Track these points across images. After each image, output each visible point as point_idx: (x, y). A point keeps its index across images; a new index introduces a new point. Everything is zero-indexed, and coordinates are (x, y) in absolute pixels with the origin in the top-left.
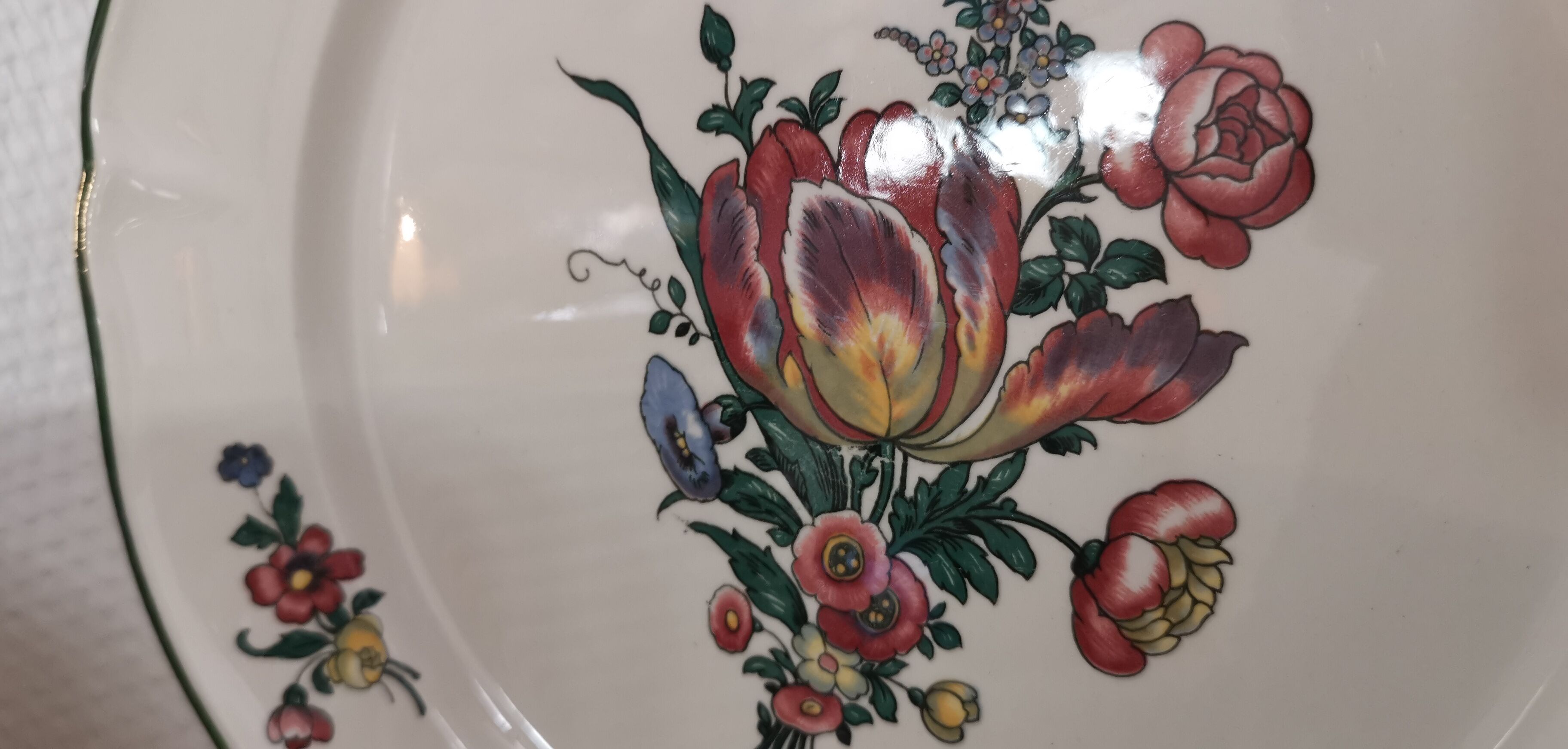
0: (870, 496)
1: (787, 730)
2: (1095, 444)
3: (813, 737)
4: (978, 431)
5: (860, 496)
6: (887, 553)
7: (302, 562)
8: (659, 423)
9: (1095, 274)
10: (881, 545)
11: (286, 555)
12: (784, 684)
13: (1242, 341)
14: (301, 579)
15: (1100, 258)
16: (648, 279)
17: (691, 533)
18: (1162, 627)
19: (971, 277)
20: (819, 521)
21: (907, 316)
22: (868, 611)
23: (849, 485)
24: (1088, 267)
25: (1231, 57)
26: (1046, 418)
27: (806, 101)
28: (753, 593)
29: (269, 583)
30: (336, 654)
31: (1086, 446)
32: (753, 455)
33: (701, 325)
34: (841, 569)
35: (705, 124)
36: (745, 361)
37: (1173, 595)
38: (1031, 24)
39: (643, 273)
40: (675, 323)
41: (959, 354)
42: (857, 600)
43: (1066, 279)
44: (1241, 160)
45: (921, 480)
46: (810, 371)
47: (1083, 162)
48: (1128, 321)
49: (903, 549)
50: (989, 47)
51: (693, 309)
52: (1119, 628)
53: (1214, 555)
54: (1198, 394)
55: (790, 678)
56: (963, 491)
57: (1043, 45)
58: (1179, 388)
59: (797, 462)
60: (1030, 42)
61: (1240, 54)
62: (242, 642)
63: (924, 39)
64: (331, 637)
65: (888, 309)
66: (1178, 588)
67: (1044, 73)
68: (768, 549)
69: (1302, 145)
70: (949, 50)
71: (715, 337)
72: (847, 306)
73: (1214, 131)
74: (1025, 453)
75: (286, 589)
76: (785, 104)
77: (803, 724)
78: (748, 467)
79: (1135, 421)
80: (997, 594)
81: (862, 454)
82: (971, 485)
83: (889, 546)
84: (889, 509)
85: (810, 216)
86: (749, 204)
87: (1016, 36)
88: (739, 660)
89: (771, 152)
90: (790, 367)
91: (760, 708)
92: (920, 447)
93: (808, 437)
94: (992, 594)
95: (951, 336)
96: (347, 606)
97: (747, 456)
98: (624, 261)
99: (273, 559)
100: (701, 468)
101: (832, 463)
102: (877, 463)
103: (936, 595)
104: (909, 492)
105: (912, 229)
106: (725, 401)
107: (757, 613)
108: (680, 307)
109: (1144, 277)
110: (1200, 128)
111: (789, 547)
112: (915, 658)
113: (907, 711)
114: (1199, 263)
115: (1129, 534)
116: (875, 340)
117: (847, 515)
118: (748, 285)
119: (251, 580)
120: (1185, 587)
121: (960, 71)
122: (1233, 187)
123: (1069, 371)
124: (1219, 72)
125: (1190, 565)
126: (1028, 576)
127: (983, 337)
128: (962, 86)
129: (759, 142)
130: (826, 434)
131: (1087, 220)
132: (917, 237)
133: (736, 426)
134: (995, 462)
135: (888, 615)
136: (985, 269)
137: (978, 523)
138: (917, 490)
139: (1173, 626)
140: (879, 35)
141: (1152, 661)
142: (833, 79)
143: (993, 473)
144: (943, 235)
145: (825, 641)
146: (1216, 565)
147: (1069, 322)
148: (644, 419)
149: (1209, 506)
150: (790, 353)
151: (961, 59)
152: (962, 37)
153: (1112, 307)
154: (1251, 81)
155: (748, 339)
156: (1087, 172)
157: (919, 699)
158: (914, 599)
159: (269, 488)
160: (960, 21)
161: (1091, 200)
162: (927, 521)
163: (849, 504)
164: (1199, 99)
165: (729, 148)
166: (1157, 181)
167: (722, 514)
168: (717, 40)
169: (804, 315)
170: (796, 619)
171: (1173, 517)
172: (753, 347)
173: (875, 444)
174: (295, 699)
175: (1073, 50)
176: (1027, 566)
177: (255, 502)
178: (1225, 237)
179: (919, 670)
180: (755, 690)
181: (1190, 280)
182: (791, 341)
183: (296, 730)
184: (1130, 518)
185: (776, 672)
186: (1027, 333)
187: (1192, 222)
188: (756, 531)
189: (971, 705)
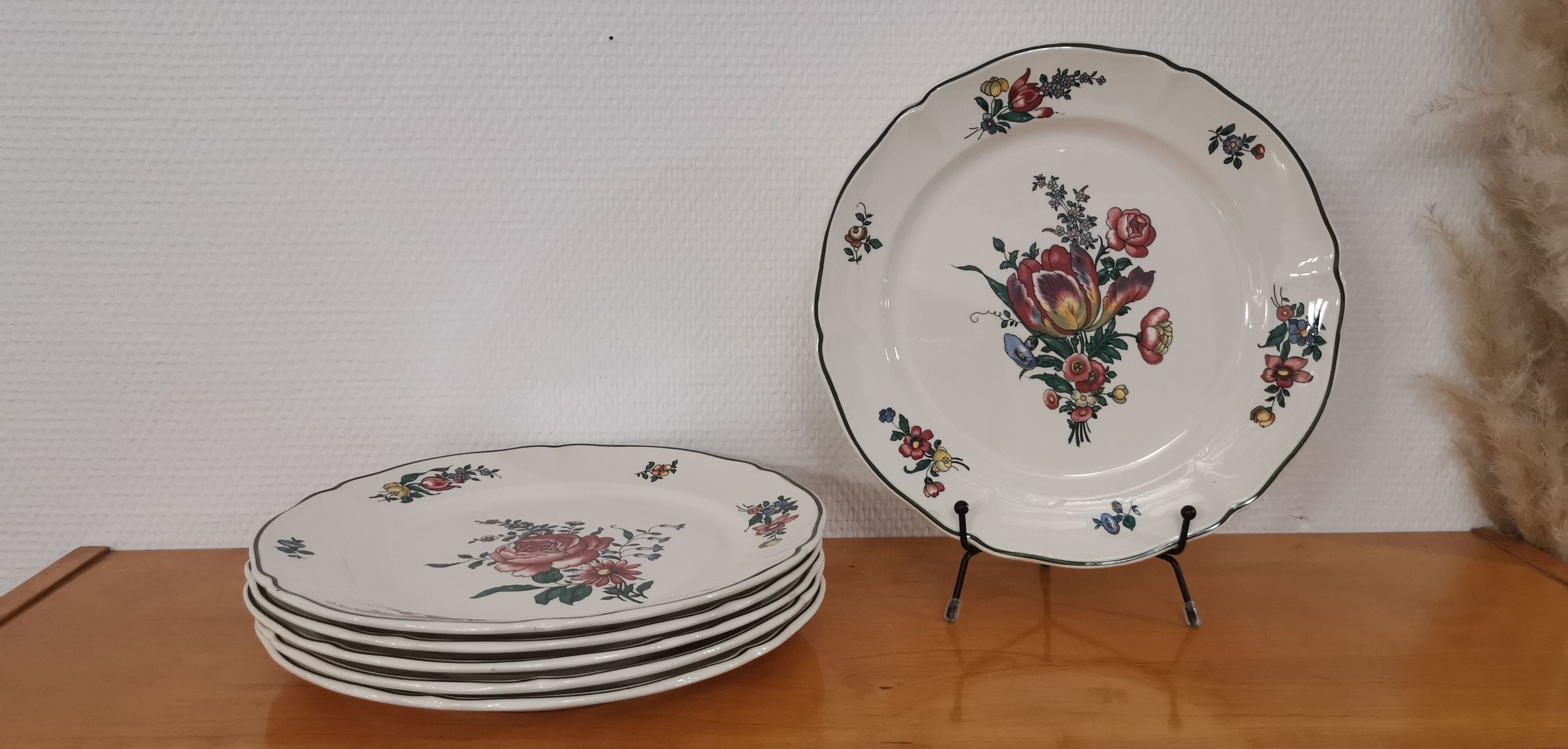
0: (1079, 347)
1: (1078, 422)
2: (1130, 309)
3: (1086, 421)
4: (1101, 317)
5: (1076, 348)
6: (1089, 360)
7: (915, 439)
8: (1012, 353)
9: (1116, 269)
10: (1087, 358)
11: (909, 438)
12: (1073, 410)
13: (1154, 272)
14: (916, 444)
15: (1115, 265)
16: (997, 314)
17: (1031, 379)
18: (1163, 346)
19: (1087, 282)
20: (1067, 360)
21: (1073, 296)
22: (1089, 378)
23: (1072, 346)
24: (1113, 268)
25: (1129, 212)
26: (1117, 307)
27: (1029, 252)
28: (1056, 388)
29: (907, 450)
30: (935, 463)
31: (1128, 310)
32: (1043, 350)
33: (1017, 320)
34: (1078, 370)
35: (1001, 267)
36: (1033, 325)
37: (1162, 337)
38: (1080, 218)
39: (995, 312)
40: (1009, 323)
41: (1090, 301)
42: (1085, 376)
43: (1109, 273)
44: (1139, 233)
45: (1091, 337)
46: (1052, 320)
47: (1103, 244)
48: (1127, 277)
49: (1093, 357)
50: (1072, 226)
51: (1013, 317)
52: (1153, 352)
53: (1168, 323)
54: (1149, 287)
55: (1074, 408)
56: (1103, 335)
57: (1084, 221)
58: (1145, 287)
59: (1056, 346)
60: (1081, 222)
61: (1130, 210)
62: (906, 470)
63: (1055, 229)
64: (931, 459)
65: (1068, 296)
66: (1163, 335)
67: (1087, 228)
68: (1056, 374)
69: (1150, 225)
70: (1062, 229)
71: (1022, 322)
72: (1056, 300)
73: (1130, 228)
74: (1114, 318)
75: (913, 449)
76: (1023, 255)
77: (1082, 419)
78: (1043, 353)
79: (1138, 300)
80: (1120, 357)
81: (1073, 336)
82: (1104, 333)
83: (1088, 358)
84: (1085, 348)
85: (1039, 280)
86: (1021, 283)
87: (1078, 221)
88: (1058, 409)
89: (1024, 268)
90: (1046, 322)
91: (1068, 420)
92: (1088, 328)
93: (1056, 338)
94: (1119, 358)
95: (1086, 297)
96: (933, 447)
97: (1041, 351)
98: (988, 312)
99: (905, 442)
100: (1029, 360)
101: (1067, 341)
102: (1078, 337)
103: (1105, 365)
104: (1089, 341)
105: (1067, 274)
106: (1030, 338)
107: (1058, 394)
108: (1009, 317)
109: (1127, 266)
110: (1127, 229)
111: (1061, 371)
112: (1106, 385)
113: (1109, 400)
114: (1138, 258)
115: (1146, 328)
116: (1067, 305)
117: (1074, 355)
118: (1028, 305)
119: (901, 450)
120: (1164, 334)
121: (1067, 233)
122: (1139, 239)
123: (1118, 294)
124: (1126, 216)
125: (1163, 328)
126: (1126, 349)
127: (1094, 294)
128: (1068, 236)
129: (1019, 267)
130: (1063, 336)
131: (1109, 257)
132: (1069, 276)
133: (1035, 344)
134: (1109, 323)
135: (1094, 376)
136: (1089, 278)
137: (1109, 341)
138: (1091, 340)
139: (1165, 345)
140: (1043, 231)
141: (1163, 356)
142: (1035, 245)
143: (1108, 327)
144: (1076, 273)
145: (1080, 392)
146: (1169, 326)
147: (1113, 283)
148: (1007, 353)
149: (1162, 312)
150: (1045, 318)
151: (1066, 231)
152: (1065, 225)
153: (1122, 276)
154: (1134, 215)
155: (1032, 319)
156: (1105, 247)
157: (1111, 395)
158: (1100, 369)
159: (897, 419)
160: (1063, 222)
161: (1108, 252)
162: (1096, 346)
163: (1074, 351)
164: (1124, 223)
165: (1011, 271)
166: (1122, 243)
167: (1039, 370)
168: (999, 245)
169: (1046, 306)
170: (1070, 390)
171: (1155, 319)
172: (1034, 320)
173: (1075, 333)
174: (928, 481)
175: (1092, 221)
176: (1125, 347)
177: (894, 426)
178: (1142, 251)
179: (1108, 388)
180: (1065, 416)
181: (1136, 262)
182: (1044, 315)
183: (933, 491)
184: (1144, 324)
185: (1069, 408)
186: (1104, 289)
187: (1133, 250)
188: (1051, 371)
189: (1125, 390)
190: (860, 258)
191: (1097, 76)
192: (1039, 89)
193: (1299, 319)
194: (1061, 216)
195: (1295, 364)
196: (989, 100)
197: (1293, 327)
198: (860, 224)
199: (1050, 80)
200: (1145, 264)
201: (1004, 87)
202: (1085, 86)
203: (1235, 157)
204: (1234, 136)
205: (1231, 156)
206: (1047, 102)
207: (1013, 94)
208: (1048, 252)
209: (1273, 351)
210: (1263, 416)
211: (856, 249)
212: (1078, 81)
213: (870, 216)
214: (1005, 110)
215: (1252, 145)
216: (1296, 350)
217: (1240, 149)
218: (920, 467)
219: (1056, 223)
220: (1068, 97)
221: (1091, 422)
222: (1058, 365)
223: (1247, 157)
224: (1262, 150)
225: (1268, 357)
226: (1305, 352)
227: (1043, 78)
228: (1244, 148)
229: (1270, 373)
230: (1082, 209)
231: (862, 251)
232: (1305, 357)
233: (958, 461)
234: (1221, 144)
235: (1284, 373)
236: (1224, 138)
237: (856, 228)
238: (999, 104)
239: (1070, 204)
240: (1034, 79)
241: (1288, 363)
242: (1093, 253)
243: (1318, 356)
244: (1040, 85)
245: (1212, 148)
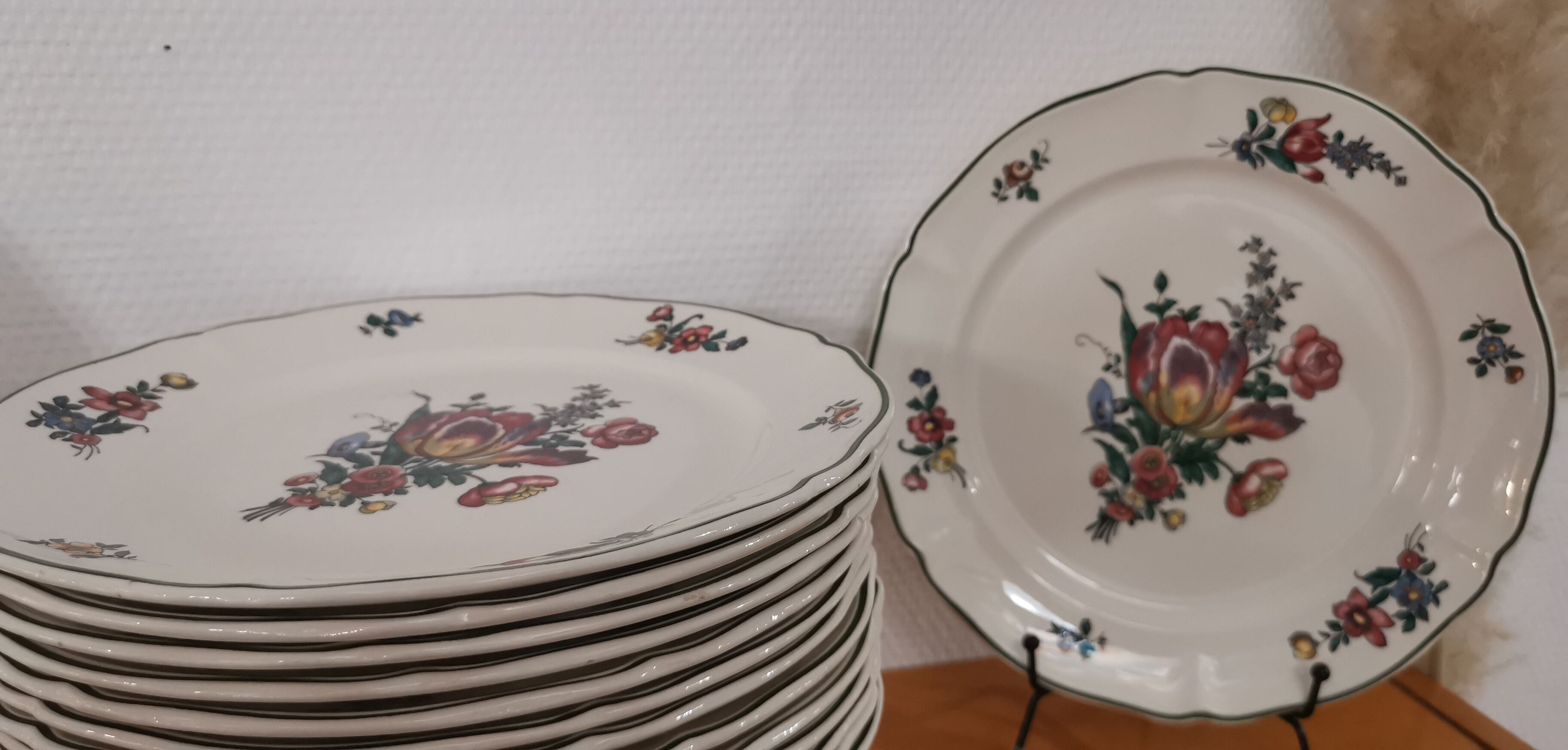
1: (1111, 517)
2: (1250, 443)
3: (1119, 522)
4: (1212, 430)
5: (1164, 443)
6: (1168, 464)
7: (932, 420)
8: (1095, 402)
9: (1266, 392)
10: (1166, 461)
11: (927, 415)
12: (1114, 502)
13: (1305, 422)
14: (930, 426)
15: (1268, 387)
16: (1108, 352)
17: (1095, 442)
18: (1257, 503)
19: (1225, 382)
20: (1146, 448)
21: (1200, 388)
22: (1155, 482)
23: (1161, 438)
24: (1264, 389)
25: (1325, 341)
26: (1238, 431)
27: (1187, 312)
28: (1112, 468)
29: (917, 425)
30: (936, 458)
31: (1247, 443)
32: (1129, 421)
33: (1124, 372)
34: (1149, 465)
35: (1148, 308)
36: (1137, 389)
37: (1262, 494)
38: (1269, 313)
39: (1106, 349)
40: (1113, 369)
41: (1214, 404)
42: (1151, 477)
43: (1256, 390)
44: (1319, 370)
45: (1187, 442)
46: (1160, 397)
47: (1273, 357)
48: (1271, 407)
49: (1174, 463)
50: (1254, 315)
51: (1122, 367)
52: (1242, 501)
53: (1279, 484)
54: (1287, 434)
55: (1117, 500)
56: (1201, 448)
58: (1282, 431)
59: (1145, 427)
60: (1267, 317)
61: (1328, 340)
62: (901, 445)
63: (1233, 306)
64: (935, 451)
65: (1194, 385)
66: (1264, 492)
67: (1268, 328)
68: (1124, 454)
69: (1338, 370)
70: (1241, 312)
71: (1128, 378)
72: (1180, 380)
73: (1315, 359)
74: (1226, 440)
75: (923, 429)
76: (1179, 311)
77: (1117, 517)
78: (1126, 425)
79: (1265, 439)
80: (1203, 483)
81: (1169, 429)
82: (1204, 447)
83: (1169, 461)
84: (1173, 449)
85: (1177, 348)
86: (1155, 338)
87: (1263, 314)
88: (1100, 490)
89: (1169, 324)
90: (1153, 395)
91: (1102, 508)
92: (1191, 431)
93: (1152, 419)
94: (1201, 483)
95: (1213, 398)
96: (944, 441)
97: (1126, 421)
98: (1100, 344)
99: (920, 417)
100: (1106, 421)
102: (1173, 433)
103: (1181, 480)
104: (1182, 445)
105: (1211, 361)
106: (1124, 401)
107: (1111, 475)
108: (1118, 365)
109: (1280, 396)
110: (1310, 358)
111: (1131, 455)
112: (1167, 500)
113: (1159, 518)
114: (1298, 396)
115: (1253, 473)
116: (1187, 392)
117: (1157, 448)
118: (1146, 364)
119: (910, 422)
120: (1267, 492)
121: (1242, 319)
122: (1314, 377)
123: (1249, 419)
124: (1319, 344)
125: (1270, 485)
126: (1216, 480)
127: (1223, 401)
128: (1241, 323)
129: (1166, 319)
130: (1160, 421)
131: (1268, 374)
132: (1212, 364)
133: (1124, 409)
134: (1215, 441)
135: (1162, 484)
136: (1231, 380)
137: (1203, 460)
138: (1184, 445)
139: (1260, 504)
140: (1218, 300)
141: (1250, 513)
142: (1199, 308)
143: (1214, 444)
144: (1221, 366)
145: (1135, 489)
146: (1277, 487)
147: (1253, 404)
148: (1090, 399)
149: (1279, 469)
150: (1155, 390)
151: (1244, 316)
152: (1246, 309)
153: (1268, 403)
154: (1329, 349)
155: (1141, 381)
156: (1273, 360)
157: (1165, 515)
158: (1173, 480)
159: (927, 389)
160: (1246, 304)
161: (1271, 369)
162: (1185, 456)
163: (1159, 444)
164: (1312, 350)
165: (1153, 318)
166: (1293, 369)
167: (1109, 438)
168: (1162, 283)
169: (1164, 378)
170: (1126, 480)
171: (1268, 470)
172: (1141, 384)
173: (1175, 426)
174: (915, 471)
175: (1278, 324)
176: (1215, 475)
177: (921, 393)
178: (1308, 390)
179: (1167, 505)
180: (1102, 502)
181: (1294, 400)
182: (1155, 386)
183: (913, 482)
184: (1255, 467)
185: (1112, 497)
186: (1239, 403)
187: (1299, 383)
188: (1120, 447)
189: (1183, 518)
190: (1004, 199)
191: (1400, 174)
192: (1325, 145)
193: (1419, 576)
194: (1250, 297)
195: (1378, 618)
196: (1263, 121)
197: (1406, 580)
198: (1030, 162)
199: (1345, 143)
200: (1300, 406)
201: (1290, 117)
202: (1379, 175)
203: (1483, 362)
204: (1500, 340)
205: (1479, 357)
206: (1325, 165)
207: (1294, 131)
208: (1208, 326)
209: (1367, 590)
210: (1305, 646)
211: (1007, 186)
212: (1374, 165)
213: (1046, 161)
214: (1272, 144)
215: (1513, 362)
216: (1391, 606)
217: (1497, 357)
218: (917, 451)
219: (1239, 299)
220: (1351, 175)
221: (1124, 528)
222: (1132, 445)
223: (1497, 372)
224: (1519, 375)
225: (1356, 592)
226: (1400, 615)
227: (1340, 136)
228: (1501, 359)
229: (1345, 609)
230: (1277, 304)
231: (1013, 192)
232: (1395, 619)
233: (960, 472)
234: (1479, 338)
235: (1360, 619)
236: (1488, 334)
237: (1022, 165)
238: (1270, 132)
239: (1270, 292)
240: (1329, 130)
241: (1374, 613)
242: (1255, 358)
243: (1409, 627)
244: (1330, 140)
245: (1468, 336)
